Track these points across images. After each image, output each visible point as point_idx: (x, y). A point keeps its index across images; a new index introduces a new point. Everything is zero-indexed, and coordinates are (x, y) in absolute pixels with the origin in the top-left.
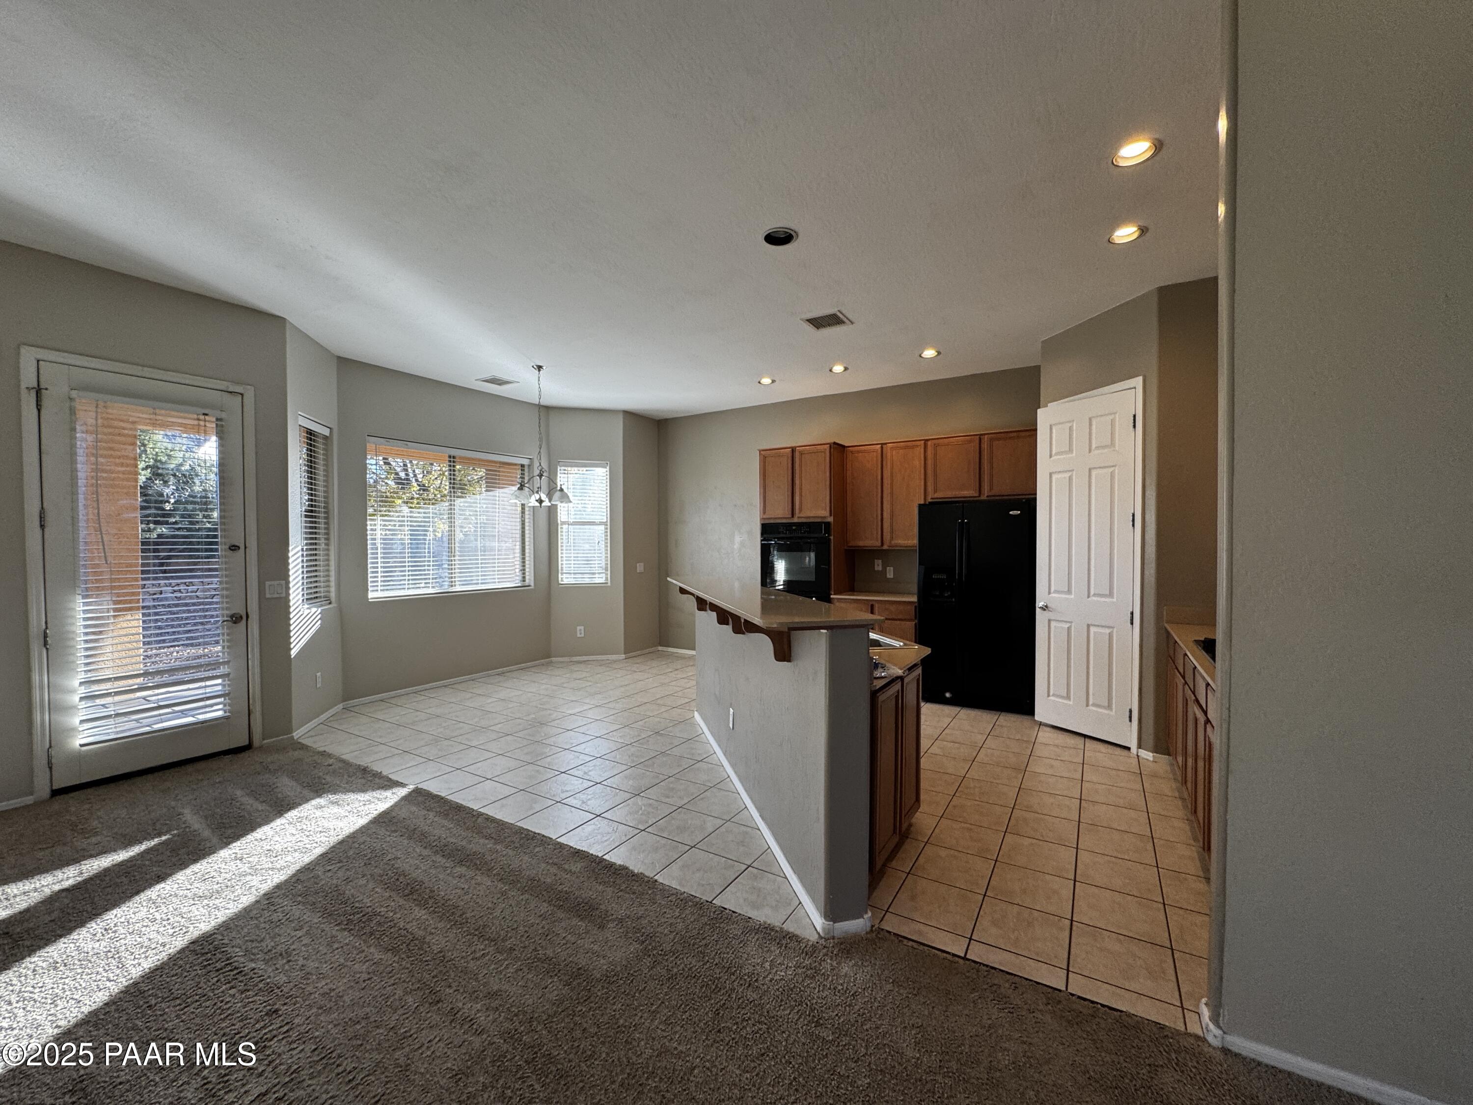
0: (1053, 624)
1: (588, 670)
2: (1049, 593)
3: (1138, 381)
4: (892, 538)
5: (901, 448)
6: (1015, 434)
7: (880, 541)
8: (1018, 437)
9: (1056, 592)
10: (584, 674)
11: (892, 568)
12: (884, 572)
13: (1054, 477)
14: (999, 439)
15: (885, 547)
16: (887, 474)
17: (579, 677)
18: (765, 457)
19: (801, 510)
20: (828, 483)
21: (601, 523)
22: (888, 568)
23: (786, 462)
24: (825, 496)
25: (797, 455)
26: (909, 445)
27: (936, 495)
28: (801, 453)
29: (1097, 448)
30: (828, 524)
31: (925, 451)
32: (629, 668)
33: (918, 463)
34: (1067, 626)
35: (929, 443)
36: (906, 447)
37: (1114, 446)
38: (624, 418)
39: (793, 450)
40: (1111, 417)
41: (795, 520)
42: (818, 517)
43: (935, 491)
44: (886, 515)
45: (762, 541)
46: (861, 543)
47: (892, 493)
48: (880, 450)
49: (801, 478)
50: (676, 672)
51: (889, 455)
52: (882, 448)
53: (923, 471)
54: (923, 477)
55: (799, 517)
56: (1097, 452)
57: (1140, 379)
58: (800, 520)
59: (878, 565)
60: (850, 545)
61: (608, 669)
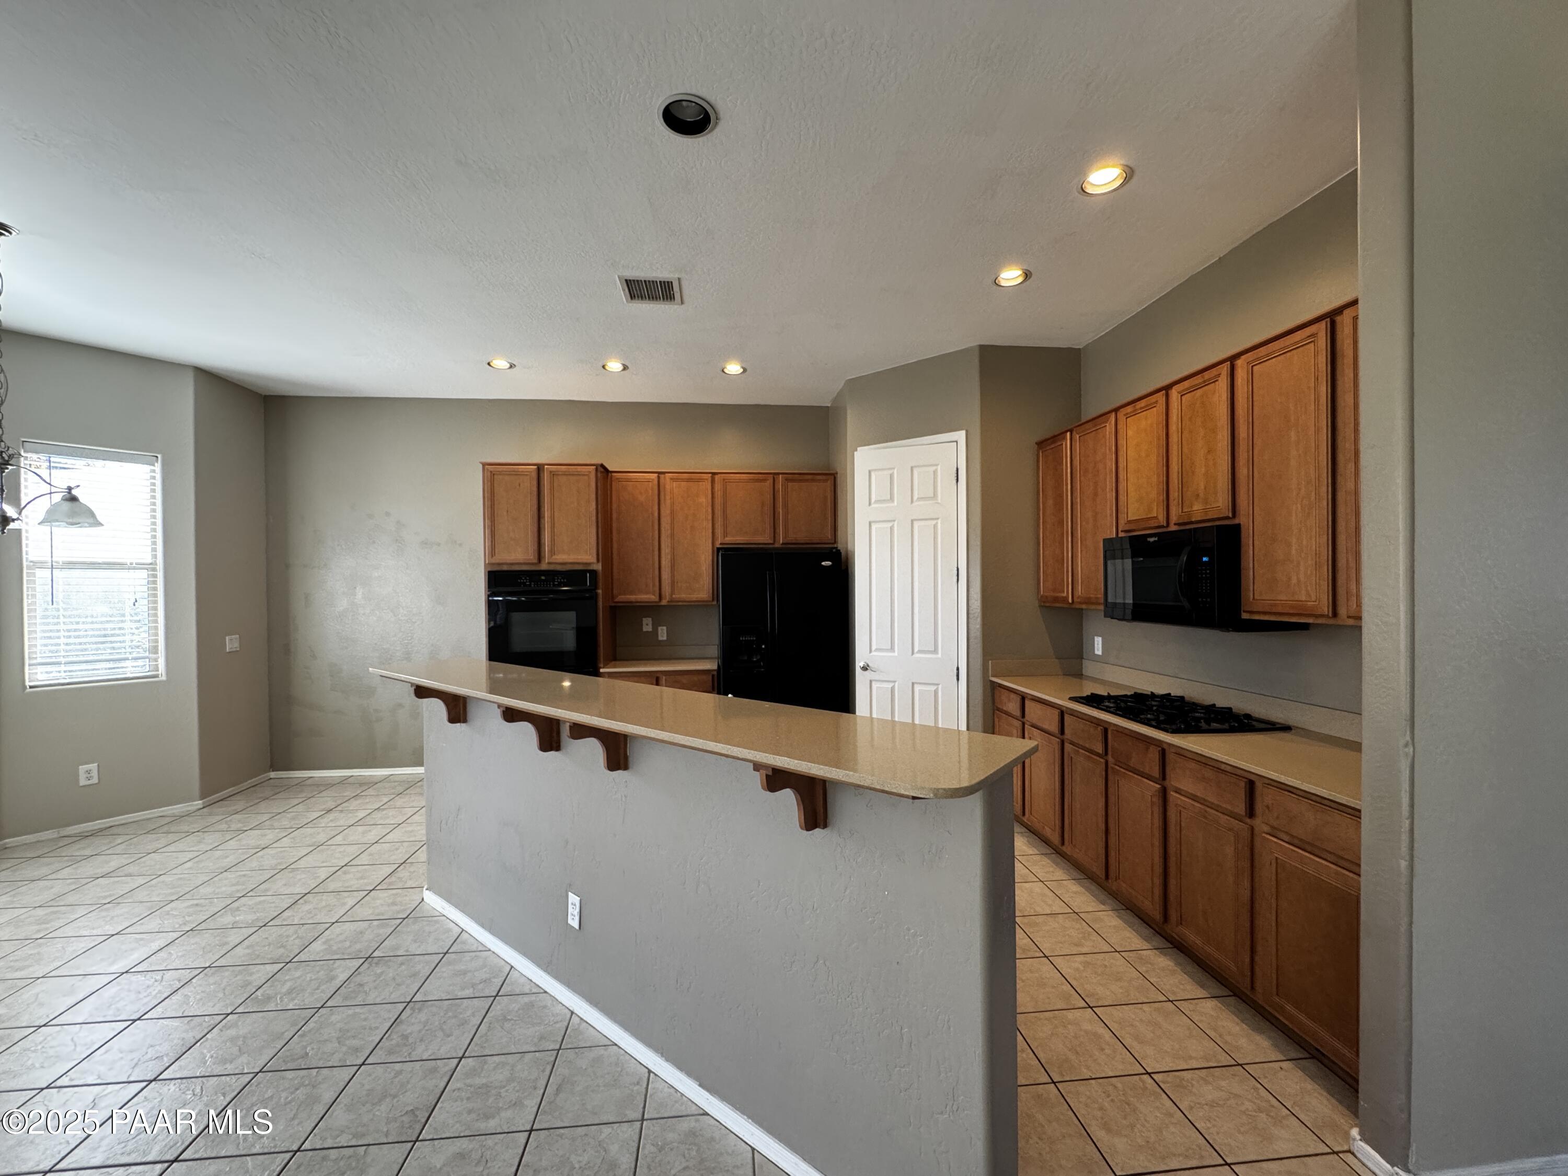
0: (875, 685)
1: (119, 849)
2: (871, 651)
3: (961, 436)
4: (672, 593)
5: (683, 480)
6: (809, 477)
7: (657, 594)
8: (813, 480)
9: (877, 650)
10: (115, 862)
11: (665, 628)
12: (655, 632)
13: (874, 526)
14: (792, 480)
15: (664, 602)
16: (666, 511)
17: (100, 871)
18: (493, 474)
19: (552, 552)
20: (594, 518)
21: (140, 566)
22: (660, 628)
23: (529, 485)
24: (590, 536)
25: (546, 477)
26: (692, 477)
27: (728, 539)
28: (553, 474)
29: (919, 499)
30: (594, 573)
31: (713, 488)
32: (224, 826)
33: (705, 500)
34: (890, 685)
35: (717, 477)
36: (689, 480)
37: (937, 500)
38: (196, 381)
39: (540, 468)
40: (934, 468)
41: (544, 567)
42: (578, 563)
43: (725, 534)
44: (665, 562)
45: (489, 596)
46: (632, 598)
47: (672, 536)
48: (656, 482)
49: (552, 508)
50: (331, 816)
51: (668, 487)
52: (659, 477)
53: (710, 510)
54: (710, 517)
55: (549, 563)
56: (917, 503)
57: (963, 433)
58: (552, 568)
59: (647, 625)
60: (616, 600)
61: (171, 837)
